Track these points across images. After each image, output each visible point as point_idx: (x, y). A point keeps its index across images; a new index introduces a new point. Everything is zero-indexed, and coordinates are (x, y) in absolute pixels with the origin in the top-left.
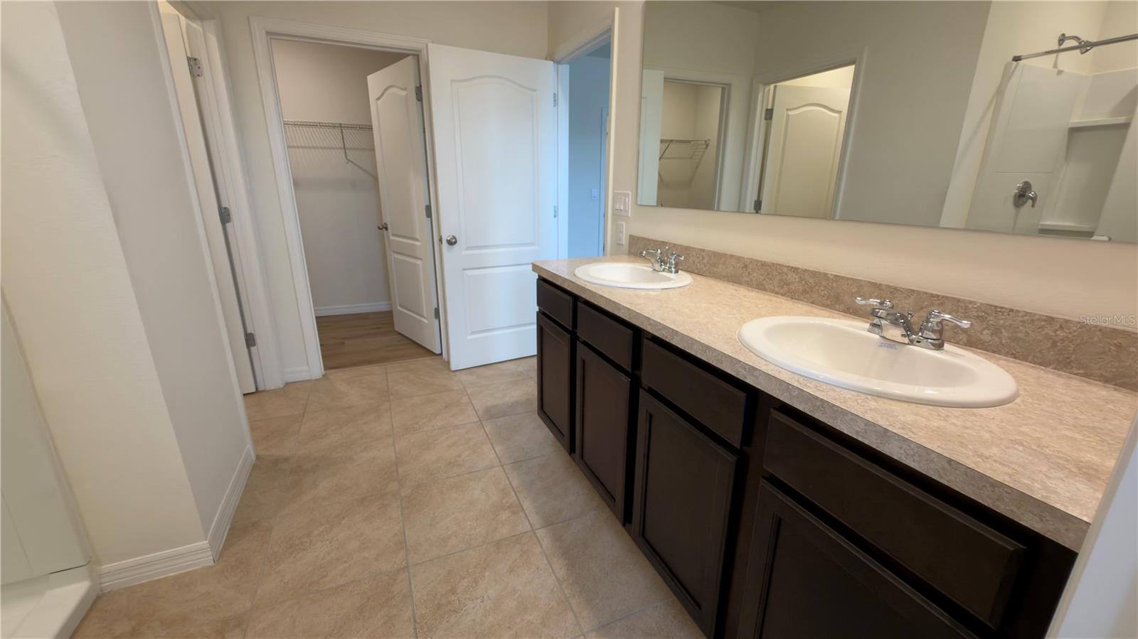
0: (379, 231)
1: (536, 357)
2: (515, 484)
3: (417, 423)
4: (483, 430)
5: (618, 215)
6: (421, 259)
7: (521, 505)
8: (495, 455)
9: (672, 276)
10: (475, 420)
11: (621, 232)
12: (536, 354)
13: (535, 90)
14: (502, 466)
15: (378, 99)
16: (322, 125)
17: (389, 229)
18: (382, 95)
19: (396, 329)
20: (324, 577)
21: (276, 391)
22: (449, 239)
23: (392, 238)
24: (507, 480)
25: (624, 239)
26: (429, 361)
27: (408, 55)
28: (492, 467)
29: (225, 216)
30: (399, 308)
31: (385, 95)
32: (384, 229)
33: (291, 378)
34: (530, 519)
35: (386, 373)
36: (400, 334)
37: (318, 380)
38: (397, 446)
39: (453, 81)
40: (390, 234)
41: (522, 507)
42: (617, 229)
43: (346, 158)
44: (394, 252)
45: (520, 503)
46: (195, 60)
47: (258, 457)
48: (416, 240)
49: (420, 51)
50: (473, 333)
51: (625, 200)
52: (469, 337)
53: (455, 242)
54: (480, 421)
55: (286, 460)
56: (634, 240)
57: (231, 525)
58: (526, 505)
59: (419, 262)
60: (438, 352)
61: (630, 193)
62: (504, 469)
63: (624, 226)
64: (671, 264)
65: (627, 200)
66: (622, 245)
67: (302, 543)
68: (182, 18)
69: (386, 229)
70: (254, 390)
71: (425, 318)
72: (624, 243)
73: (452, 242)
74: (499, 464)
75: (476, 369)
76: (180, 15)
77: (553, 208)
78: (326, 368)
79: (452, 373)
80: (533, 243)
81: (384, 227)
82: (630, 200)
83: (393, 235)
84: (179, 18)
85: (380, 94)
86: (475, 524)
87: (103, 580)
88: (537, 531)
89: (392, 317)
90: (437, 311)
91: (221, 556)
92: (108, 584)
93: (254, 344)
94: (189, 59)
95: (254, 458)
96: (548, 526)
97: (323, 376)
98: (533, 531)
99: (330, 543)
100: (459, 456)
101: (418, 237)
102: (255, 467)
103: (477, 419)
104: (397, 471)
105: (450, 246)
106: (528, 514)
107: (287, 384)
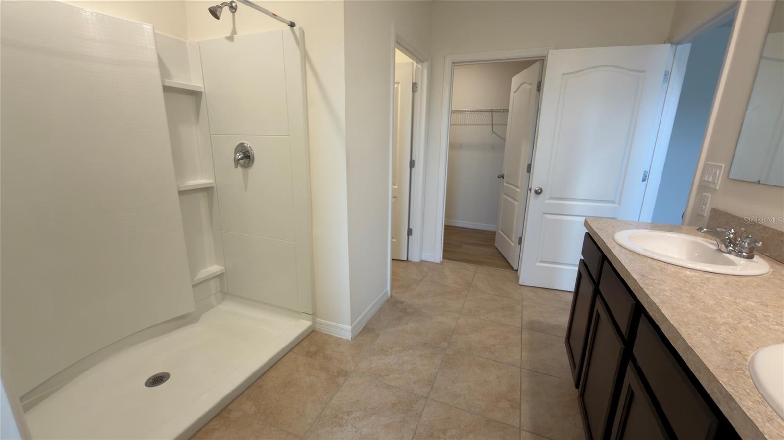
0: (498, 178)
1: (573, 294)
2: (524, 387)
3: (478, 311)
4: (520, 336)
5: (704, 187)
6: (518, 201)
7: (520, 405)
8: (520, 358)
9: (743, 261)
10: (518, 326)
11: (705, 204)
12: (573, 291)
13: (644, 72)
14: (521, 368)
15: (515, 92)
16: (481, 111)
17: (505, 178)
18: (518, 89)
19: (496, 245)
20: (388, 376)
21: (414, 264)
22: (536, 189)
23: (505, 184)
24: (520, 380)
25: (706, 212)
26: (507, 272)
27: (536, 61)
28: (514, 365)
29: (412, 164)
30: (500, 231)
31: (519, 90)
32: (502, 178)
33: (424, 258)
34: (522, 419)
35: (476, 272)
36: (497, 249)
37: (437, 264)
38: (459, 320)
39: (564, 74)
40: (504, 182)
41: (520, 407)
42: (700, 201)
43: (493, 130)
44: (504, 193)
45: (520, 403)
46: (416, 83)
47: (391, 296)
48: (517, 187)
49: (545, 57)
50: (542, 262)
51: (716, 172)
52: (538, 264)
53: (540, 193)
54: (522, 329)
55: (402, 303)
56: (716, 214)
57: (366, 325)
58: (525, 406)
59: (517, 203)
60: (515, 268)
61: (724, 166)
62: (521, 372)
63: (710, 198)
64: (743, 247)
65: (718, 172)
66: (703, 216)
67: (387, 351)
68: (415, 63)
69: (503, 178)
70: (405, 259)
71: (512, 241)
72: (705, 216)
73: (538, 192)
74: (520, 366)
75: (538, 289)
76: (413, 62)
77: (643, 173)
78: (444, 258)
79: (519, 286)
80: (613, 201)
81: (501, 177)
82: (721, 174)
83: (507, 182)
84: (413, 63)
85: (516, 90)
86: (480, 398)
87: (316, 325)
88: (523, 431)
89: (495, 235)
90: (521, 239)
91: (354, 338)
92: (318, 327)
93: (411, 235)
94: (413, 83)
95: (389, 296)
96: (534, 433)
97: (441, 262)
98: (520, 429)
99: (399, 359)
100: (494, 346)
101: (519, 186)
102: (388, 301)
103: (520, 326)
104: (451, 336)
105: (537, 195)
106: (522, 415)
107: (422, 261)
